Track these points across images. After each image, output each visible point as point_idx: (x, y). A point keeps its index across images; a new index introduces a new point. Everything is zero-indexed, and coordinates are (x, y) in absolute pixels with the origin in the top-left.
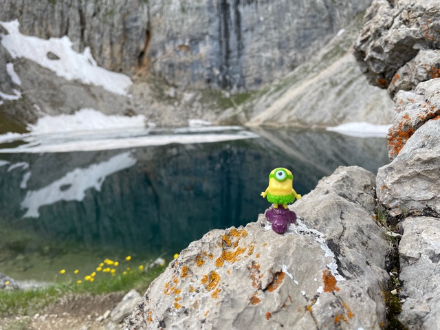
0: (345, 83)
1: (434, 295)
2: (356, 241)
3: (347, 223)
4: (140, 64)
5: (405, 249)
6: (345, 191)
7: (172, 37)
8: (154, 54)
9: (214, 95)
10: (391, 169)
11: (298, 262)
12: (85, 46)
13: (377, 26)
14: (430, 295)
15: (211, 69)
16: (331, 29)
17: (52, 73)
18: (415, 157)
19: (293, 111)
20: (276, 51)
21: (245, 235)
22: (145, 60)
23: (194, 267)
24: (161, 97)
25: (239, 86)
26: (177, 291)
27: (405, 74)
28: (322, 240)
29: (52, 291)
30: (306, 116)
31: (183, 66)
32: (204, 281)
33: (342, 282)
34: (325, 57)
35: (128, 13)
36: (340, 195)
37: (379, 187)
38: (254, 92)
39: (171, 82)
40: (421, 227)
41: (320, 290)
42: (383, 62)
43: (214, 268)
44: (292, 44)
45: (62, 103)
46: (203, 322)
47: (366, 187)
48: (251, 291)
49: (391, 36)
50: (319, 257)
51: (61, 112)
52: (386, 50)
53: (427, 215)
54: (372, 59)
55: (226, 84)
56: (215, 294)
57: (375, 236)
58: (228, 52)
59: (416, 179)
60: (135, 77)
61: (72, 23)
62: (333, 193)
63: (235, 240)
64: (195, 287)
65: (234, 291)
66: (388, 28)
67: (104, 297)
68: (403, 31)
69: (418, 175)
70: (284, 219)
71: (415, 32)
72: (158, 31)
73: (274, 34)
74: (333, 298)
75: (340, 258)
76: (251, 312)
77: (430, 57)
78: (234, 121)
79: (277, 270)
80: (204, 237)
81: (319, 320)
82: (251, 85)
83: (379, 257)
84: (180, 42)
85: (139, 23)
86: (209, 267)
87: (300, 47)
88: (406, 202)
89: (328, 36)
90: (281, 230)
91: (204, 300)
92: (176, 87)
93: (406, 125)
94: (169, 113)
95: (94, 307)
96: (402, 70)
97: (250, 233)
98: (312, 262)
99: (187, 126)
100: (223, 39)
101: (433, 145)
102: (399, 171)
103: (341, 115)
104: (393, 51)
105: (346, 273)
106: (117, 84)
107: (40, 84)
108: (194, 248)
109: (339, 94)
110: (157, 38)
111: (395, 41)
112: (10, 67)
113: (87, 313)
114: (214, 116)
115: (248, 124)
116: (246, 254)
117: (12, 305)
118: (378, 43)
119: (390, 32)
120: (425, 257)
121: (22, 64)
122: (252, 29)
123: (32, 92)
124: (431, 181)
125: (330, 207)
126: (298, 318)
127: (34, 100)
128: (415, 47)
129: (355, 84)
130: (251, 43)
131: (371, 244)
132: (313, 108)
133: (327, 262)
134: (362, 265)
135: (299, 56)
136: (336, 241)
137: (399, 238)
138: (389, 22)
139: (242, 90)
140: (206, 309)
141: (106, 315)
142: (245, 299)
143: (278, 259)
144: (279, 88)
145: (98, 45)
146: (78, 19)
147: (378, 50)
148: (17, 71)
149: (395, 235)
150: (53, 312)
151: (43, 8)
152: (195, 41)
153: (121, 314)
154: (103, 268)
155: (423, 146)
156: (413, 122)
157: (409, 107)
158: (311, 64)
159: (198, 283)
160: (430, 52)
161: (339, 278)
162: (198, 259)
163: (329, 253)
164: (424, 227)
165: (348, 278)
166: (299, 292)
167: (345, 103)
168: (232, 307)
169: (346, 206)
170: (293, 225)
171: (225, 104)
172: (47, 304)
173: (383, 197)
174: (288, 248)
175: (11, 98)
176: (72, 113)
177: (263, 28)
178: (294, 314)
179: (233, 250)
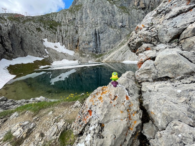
0: (124, 51)
1: (150, 100)
2: (132, 88)
3: (130, 84)
4: (77, 48)
5: (143, 89)
6: (128, 77)
7: (84, 42)
8: (80, 46)
9: (94, 55)
10: (139, 71)
11: (120, 93)
12: (63, 44)
13: (133, 38)
14: (149, 100)
15: (93, 49)
16: (121, 39)
17: (56, 51)
18: (144, 69)
19: (113, 58)
20: (108, 44)
21: (107, 88)
22: (78, 47)
23: (96, 95)
24: (82, 56)
25: (100, 53)
26: (93, 101)
27: (140, 49)
28: (125, 88)
29: (59, 102)
30: (115, 59)
31: (86, 48)
32: (99, 98)
33: (130, 98)
34: (119, 45)
35: (73, 36)
36: (127, 78)
37: (136, 76)
38: (103, 54)
39: (84, 52)
40: (146, 84)
41: (125, 99)
42: (134, 47)
43: (101, 95)
44: (112, 43)
45: (59, 58)
46: (100, 108)
47: (133, 76)
48: (110, 100)
49: (136, 41)
50: (124, 92)
51: (58, 60)
52: (135, 44)
53: (147, 82)
54: (132, 46)
55: (97, 52)
56: (102, 101)
57: (136, 87)
58: (97, 45)
59: (145, 74)
60: (75, 51)
61: (60, 39)
62: (126, 77)
63: (105, 89)
64: (97, 100)
65: (106, 101)
66: (135, 39)
67: (71, 102)
68: (139, 39)
69: (145, 73)
70: (116, 84)
71: (142, 39)
72: (81, 40)
73: (108, 40)
74: (128, 101)
75: (129, 92)
76: (110, 105)
77: (146, 45)
78: (99, 61)
79: (116, 95)
80: (97, 88)
81: (126, 106)
82: (103, 52)
83: (137, 91)
84: (86, 43)
85: (76, 39)
86: (99, 95)
87: (114, 43)
88: (142, 79)
89: (120, 41)
90: (115, 86)
91: (99, 103)
92: (85, 53)
93: (142, 61)
94: (84, 59)
95: (69, 105)
96: (139, 48)
97: (108, 87)
98: (123, 93)
99: (88, 62)
100: (96, 42)
101: (148, 66)
102: (141, 72)
103: (123, 59)
104: (137, 44)
105: (130, 95)
106: (71, 53)
107: (53, 54)
108: (95, 91)
109: (123, 54)
110: (80, 42)
111: (137, 42)
112: (46, 50)
113: (67, 106)
114: (94, 60)
115: (102, 61)
116: (108, 92)
117: (49, 105)
118: (133, 42)
119: (136, 39)
120: (148, 91)
121: (48, 49)
122: (103, 39)
123: (51, 56)
124: (148, 74)
125: (125, 81)
126: (121, 106)
127: (52, 57)
128: (142, 43)
129: (126, 52)
130: (102, 42)
131: (135, 88)
132: (117, 57)
133: (126, 93)
134: (134, 93)
135: (114, 45)
136: (127, 88)
137: (141, 87)
138: (136, 37)
139: (101, 54)
140: (100, 105)
141: (72, 106)
142: (109, 102)
143: (115, 93)
144: (109, 53)
145: (67, 44)
146: (61, 38)
147: (133, 44)
148: (48, 51)
149: (140, 86)
150: (59, 106)
151: (53, 35)
152: (89, 42)
153: (75, 106)
154: (70, 96)
155: (146, 66)
156: (143, 61)
157: (142, 57)
158: (116, 47)
159: (97, 99)
160: (146, 44)
161: (129, 97)
162: (97, 93)
163: (126, 91)
164: (147, 84)
165: (131, 97)
166: (121, 100)
167: (124, 56)
168: (106, 104)
169: (129, 80)
170: (118, 85)
171: (97, 57)
172: (58, 104)
173: (137, 78)
174: (117, 90)
175: (46, 57)
176: (61, 60)
177: (105, 39)
178: (120, 105)
179: (104, 91)
